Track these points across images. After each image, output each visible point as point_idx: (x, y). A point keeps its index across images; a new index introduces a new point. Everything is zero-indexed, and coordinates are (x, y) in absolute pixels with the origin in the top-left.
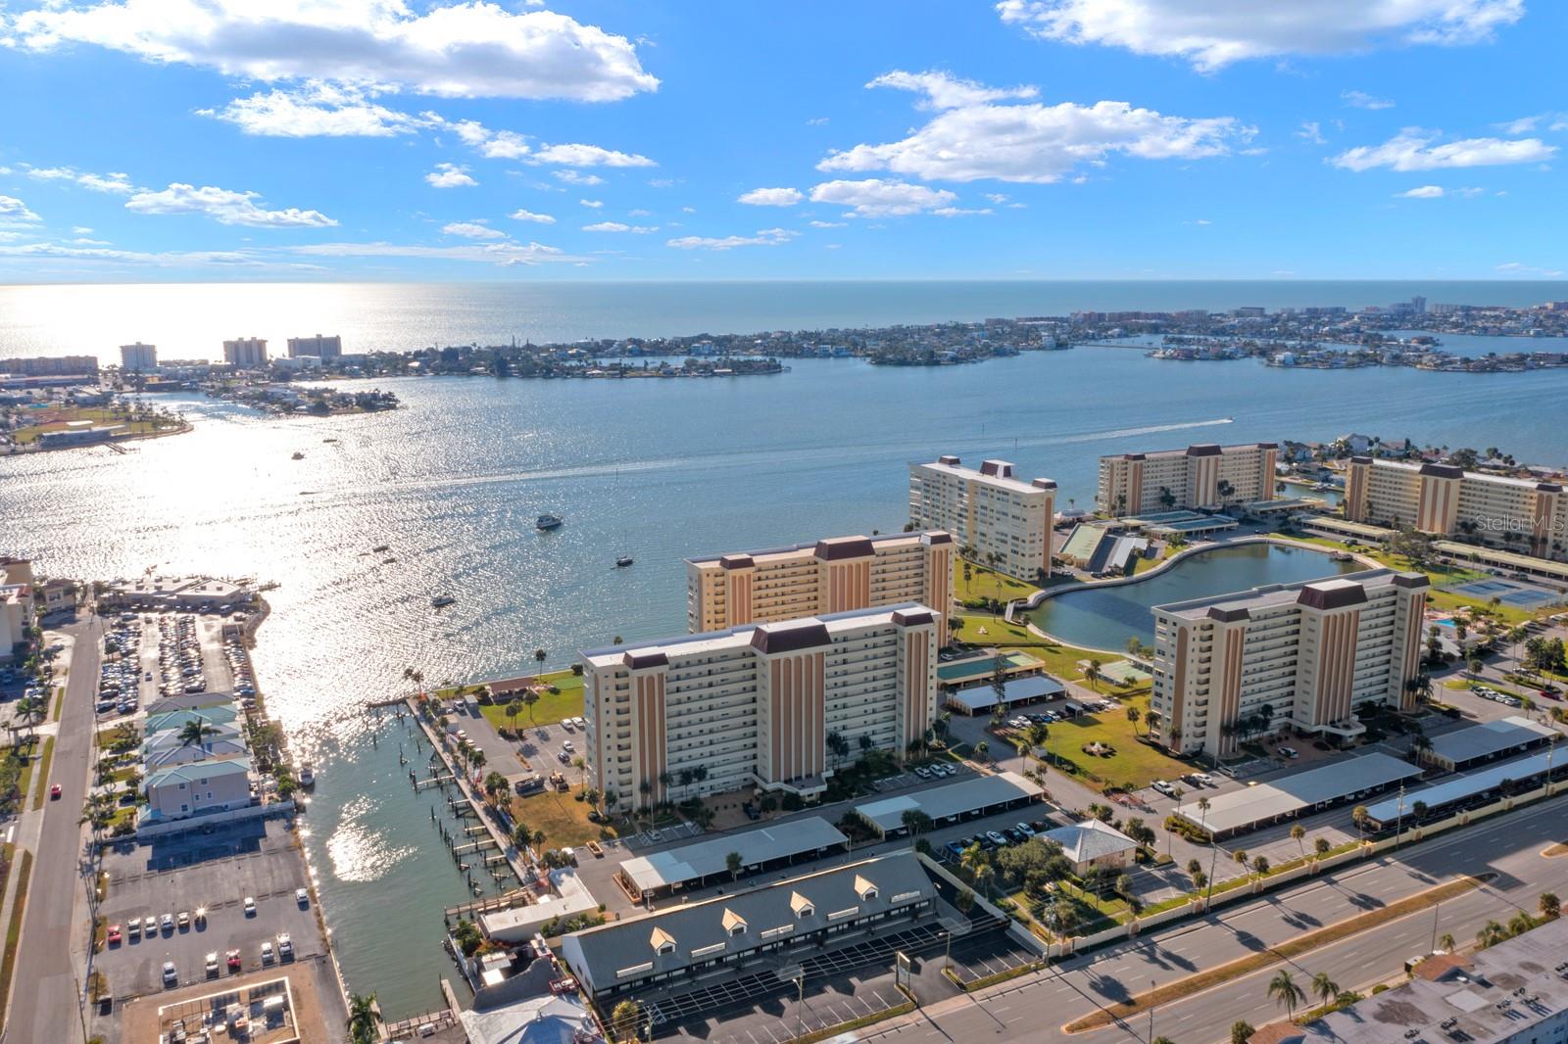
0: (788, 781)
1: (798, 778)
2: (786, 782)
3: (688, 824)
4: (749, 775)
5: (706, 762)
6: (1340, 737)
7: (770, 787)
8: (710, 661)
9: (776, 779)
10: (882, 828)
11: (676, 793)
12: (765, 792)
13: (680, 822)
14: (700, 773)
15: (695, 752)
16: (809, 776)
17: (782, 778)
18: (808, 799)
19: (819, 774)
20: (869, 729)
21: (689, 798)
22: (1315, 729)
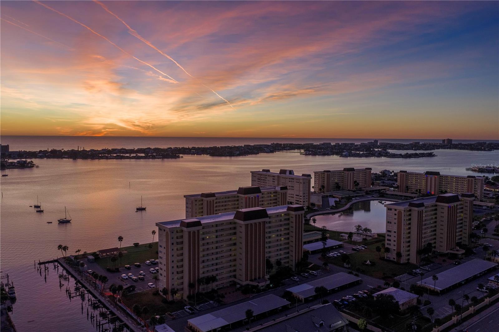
0: (251, 280)
1: (255, 279)
2: (250, 281)
3: (211, 302)
4: (233, 279)
5: (214, 273)
6: (456, 255)
7: (244, 283)
8: (217, 226)
9: (247, 280)
10: (302, 297)
11: (203, 289)
12: (242, 286)
13: (207, 302)
14: (213, 279)
15: (210, 268)
16: (259, 278)
17: (249, 279)
18: (262, 288)
19: (263, 277)
20: (279, 258)
21: (210, 290)
22: (447, 252)
